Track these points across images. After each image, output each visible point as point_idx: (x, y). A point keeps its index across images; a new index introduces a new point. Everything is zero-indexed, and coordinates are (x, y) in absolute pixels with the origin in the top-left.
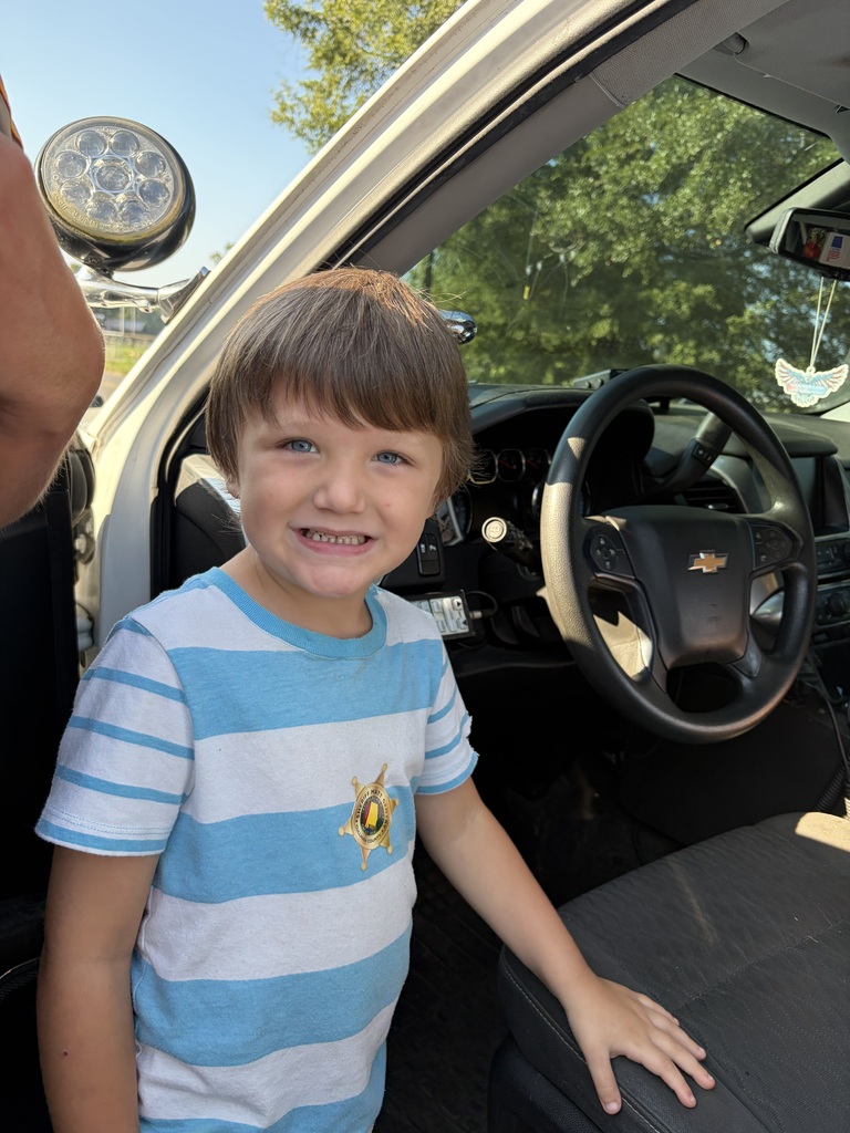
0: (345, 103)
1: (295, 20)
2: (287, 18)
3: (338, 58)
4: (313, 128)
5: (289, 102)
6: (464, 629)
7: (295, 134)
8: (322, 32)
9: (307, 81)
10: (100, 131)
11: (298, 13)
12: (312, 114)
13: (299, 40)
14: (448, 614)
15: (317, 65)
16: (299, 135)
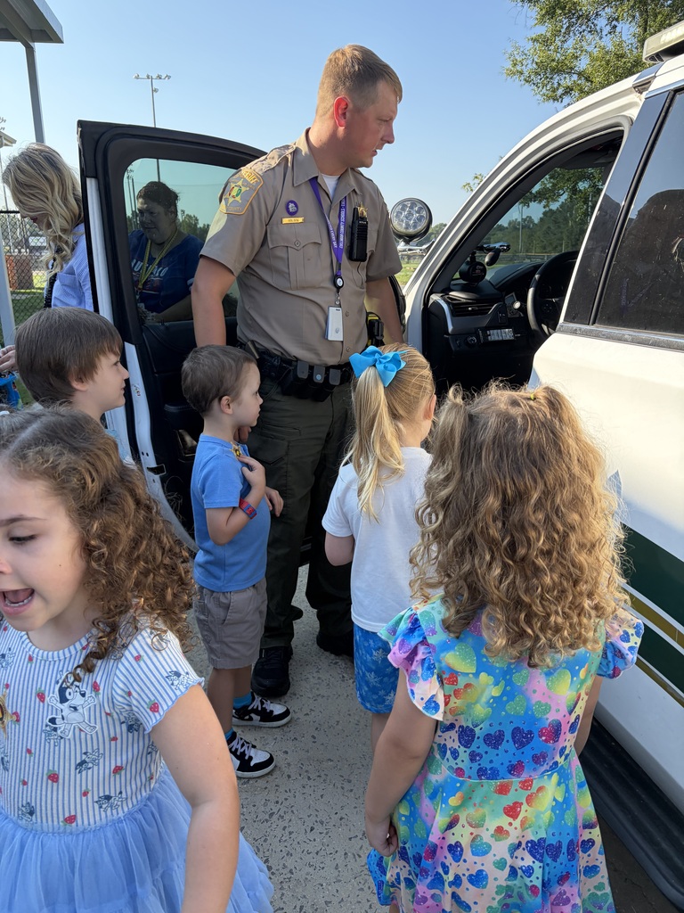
0: (565, 46)
3: (559, 11)
4: (537, 74)
5: (518, 58)
6: (512, 338)
7: (523, 82)
9: (534, 36)
10: (406, 203)
12: (537, 63)
13: (526, 5)
14: (507, 334)
15: (542, 21)
16: (527, 81)
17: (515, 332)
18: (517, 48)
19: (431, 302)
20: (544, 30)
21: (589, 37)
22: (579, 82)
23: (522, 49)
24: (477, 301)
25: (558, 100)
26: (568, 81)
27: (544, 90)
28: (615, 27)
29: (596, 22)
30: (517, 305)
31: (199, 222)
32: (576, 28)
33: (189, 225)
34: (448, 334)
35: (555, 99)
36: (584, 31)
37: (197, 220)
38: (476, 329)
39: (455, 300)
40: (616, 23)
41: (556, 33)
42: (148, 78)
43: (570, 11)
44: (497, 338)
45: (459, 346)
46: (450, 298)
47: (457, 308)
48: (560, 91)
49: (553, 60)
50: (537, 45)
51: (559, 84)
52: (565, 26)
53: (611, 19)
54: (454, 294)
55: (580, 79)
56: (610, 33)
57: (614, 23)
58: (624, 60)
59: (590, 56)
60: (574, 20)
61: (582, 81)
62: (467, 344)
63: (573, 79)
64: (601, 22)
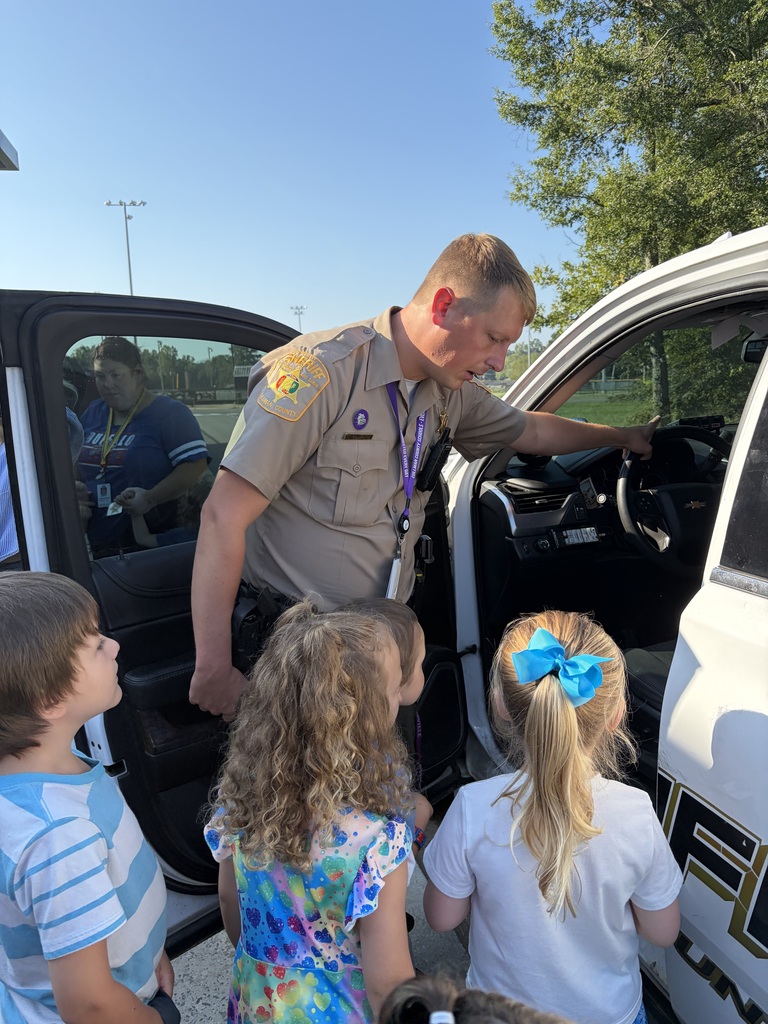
0: (571, 169)
1: (523, 114)
2: (517, 115)
3: (562, 134)
4: (544, 198)
5: (523, 183)
6: (596, 540)
7: (529, 207)
8: (547, 118)
9: (538, 160)
11: (526, 108)
12: (543, 187)
13: (528, 128)
14: (589, 534)
15: (545, 144)
16: (534, 206)
17: (599, 531)
18: (522, 172)
19: (482, 492)
20: (546, 153)
21: (597, 160)
22: (589, 206)
23: (526, 174)
24: (544, 492)
25: (567, 224)
26: (577, 205)
27: (552, 215)
28: (622, 149)
29: (601, 144)
30: (602, 499)
31: (178, 353)
32: (581, 151)
33: (167, 357)
34: (510, 535)
35: (564, 224)
36: (590, 154)
37: (175, 351)
38: (548, 529)
39: (516, 490)
40: (623, 146)
41: (561, 156)
42: (121, 204)
43: (574, 135)
44: (576, 541)
45: (528, 553)
46: (509, 488)
47: (521, 502)
48: (569, 216)
49: (561, 184)
50: (541, 169)
51: (568, 209)
52: (570, 149)
53: (617, 141)
54: (513, 482)
55: (589, 202)
56: (618, 155)
57: (621, 145)
58: (636, 183)
59: (600, 179)
60: (578, 143)
61: (591, 205)
62: (537, 549)
63: (581, 203)
64: (607, 144)
